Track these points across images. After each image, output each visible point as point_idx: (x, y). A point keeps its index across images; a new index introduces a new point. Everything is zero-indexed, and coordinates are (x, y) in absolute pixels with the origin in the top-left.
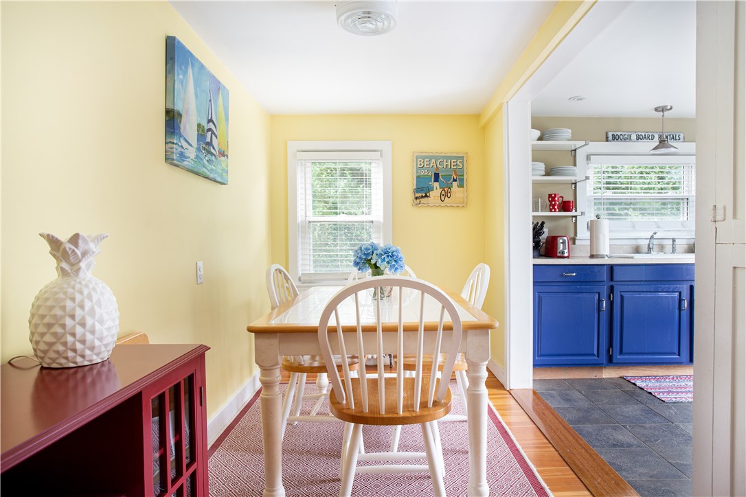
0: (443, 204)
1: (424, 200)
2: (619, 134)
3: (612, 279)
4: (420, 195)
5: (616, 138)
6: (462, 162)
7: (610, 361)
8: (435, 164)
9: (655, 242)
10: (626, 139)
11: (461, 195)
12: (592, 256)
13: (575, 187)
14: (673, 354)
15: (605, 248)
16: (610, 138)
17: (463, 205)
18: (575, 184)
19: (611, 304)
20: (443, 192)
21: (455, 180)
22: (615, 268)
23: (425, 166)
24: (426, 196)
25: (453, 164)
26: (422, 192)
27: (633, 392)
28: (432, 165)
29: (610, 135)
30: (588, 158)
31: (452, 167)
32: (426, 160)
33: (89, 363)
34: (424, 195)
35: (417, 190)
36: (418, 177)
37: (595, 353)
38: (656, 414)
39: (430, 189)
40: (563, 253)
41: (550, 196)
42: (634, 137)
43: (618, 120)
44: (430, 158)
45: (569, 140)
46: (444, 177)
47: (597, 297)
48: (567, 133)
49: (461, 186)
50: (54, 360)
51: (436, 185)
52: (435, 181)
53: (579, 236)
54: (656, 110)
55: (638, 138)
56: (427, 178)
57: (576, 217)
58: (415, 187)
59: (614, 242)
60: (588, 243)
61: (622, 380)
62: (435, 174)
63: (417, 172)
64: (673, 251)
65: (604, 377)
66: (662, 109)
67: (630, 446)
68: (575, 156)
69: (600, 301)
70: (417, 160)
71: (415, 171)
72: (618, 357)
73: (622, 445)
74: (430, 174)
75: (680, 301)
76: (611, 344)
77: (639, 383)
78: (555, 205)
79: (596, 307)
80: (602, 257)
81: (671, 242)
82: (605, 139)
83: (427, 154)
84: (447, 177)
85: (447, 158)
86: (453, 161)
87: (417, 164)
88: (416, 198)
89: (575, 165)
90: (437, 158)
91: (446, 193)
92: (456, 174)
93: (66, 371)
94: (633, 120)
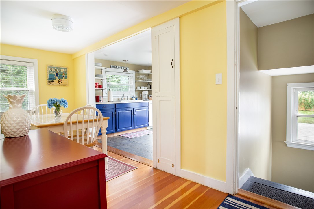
0: (59, 85)
1: (52, 83)
2: (114, 66)
3: (116, 108)
4: (50, 81)
5: (113, 67)
6: (66, 70)
7: (116, 131)
8: (56, 70)
9: (124, 97)
10: (115, 68)
11: (66, 82)
12: (108, 102)
13: (102, 81)
14: (130, 127)
15: (112, 99)
16: (111, 67)
17: (67, 85)
18: (102, 80)
19: (116, 115)
20: (59, 80)
21: (64, 76)
22: (116, 105)
23: (52, 70)
24: (53, 81)
25: (63, 71)
26: (51, 80)
27: (123, 138)
28: (55, 70)
29: (111, 66)
30: (106, 72)
31: (63, 72)
32: (52, 68)
33: (23, 135)
34: (52, 81)
35: (49, 79)
36: (49, 74)
37: (112, 129)
38: (131, 141)
39: (55, 79)
40: (101, 101)
41: (96, 83)
42: (117, 67)
43: (113, 62)
44: (54, 68)
45: (101, 67)
46: (59, 75)
47: (112, 113)
48: (101, 64)
49: (66, 78)
50: (18, 134)
51: (57, 78)
52: (56, 76)
53: (103, 96)
54: (124, 61)
55: (118, 68)
56: (53, 75)
57: (102, 90)
58: (48, 78)
59: (114, 97)
60: (107, 98)
61: (119, 136)
62: (56, 74)
63: (49, 72)
64: (127, 100)
65: (114, 136)
66: (125, 61)
67: (129, 148)
68: (102, 71)
69: (113, 114)
70: (49, 68)
71: (48, 72)
72: (118, 130)
73: (127, 148)
74: (54, 73)
75: (131, 113)
76: (116, 126)
77: (123, 136)
78: (97, 86)
79: (112, 116)
80: (111, 102)
81: (127, 97)
82: (110, 67)
83: (53, 66)
84: (61, 75)
85: (61, 68)
86: (63, 70)
87: (49, 70)
88: (49, 82)
89: (102, 74)
90: (57, 68)
91: (60, 81)
92: (64, 74)
93: (22, 137)
94: (117, 62)
